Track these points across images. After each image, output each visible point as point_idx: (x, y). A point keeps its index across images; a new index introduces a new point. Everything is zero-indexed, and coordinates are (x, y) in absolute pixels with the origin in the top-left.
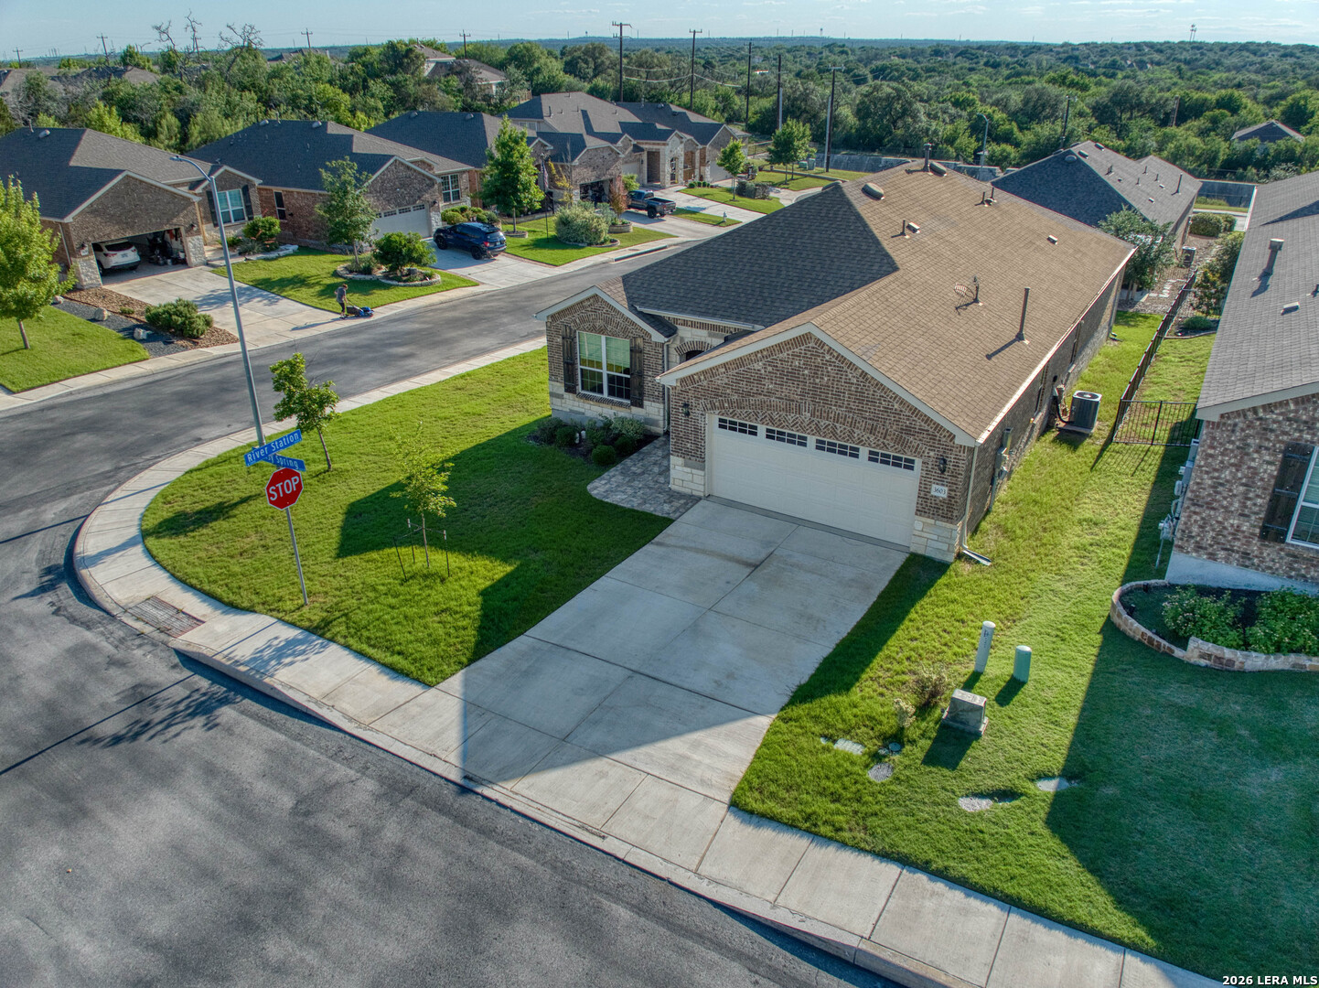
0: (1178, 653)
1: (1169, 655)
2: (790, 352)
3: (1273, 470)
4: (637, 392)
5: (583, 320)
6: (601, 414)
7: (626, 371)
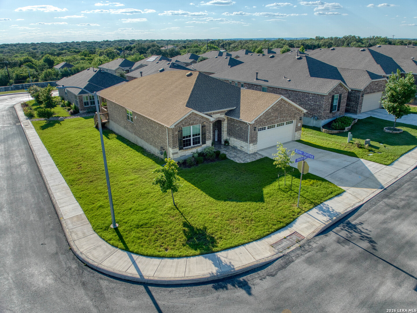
0: (344, 131)
1: (343, 132)
2: (277, 105)
3: (331, 101)
4: (204, 140)
5: (186, 123)
6: (192, 153)
7: (199, 134)
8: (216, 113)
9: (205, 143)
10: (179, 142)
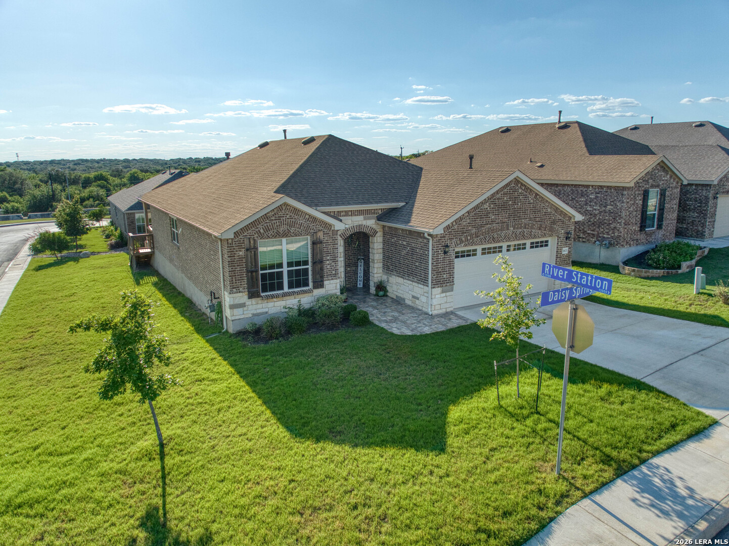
0: (680, 271)
1: (677, 274)
2: (502, 193)
5: (267, 229)
6: (285, 307)
7: (306, 263)
8: (353, 213)
9: (322, 286)
10: (247, 276)
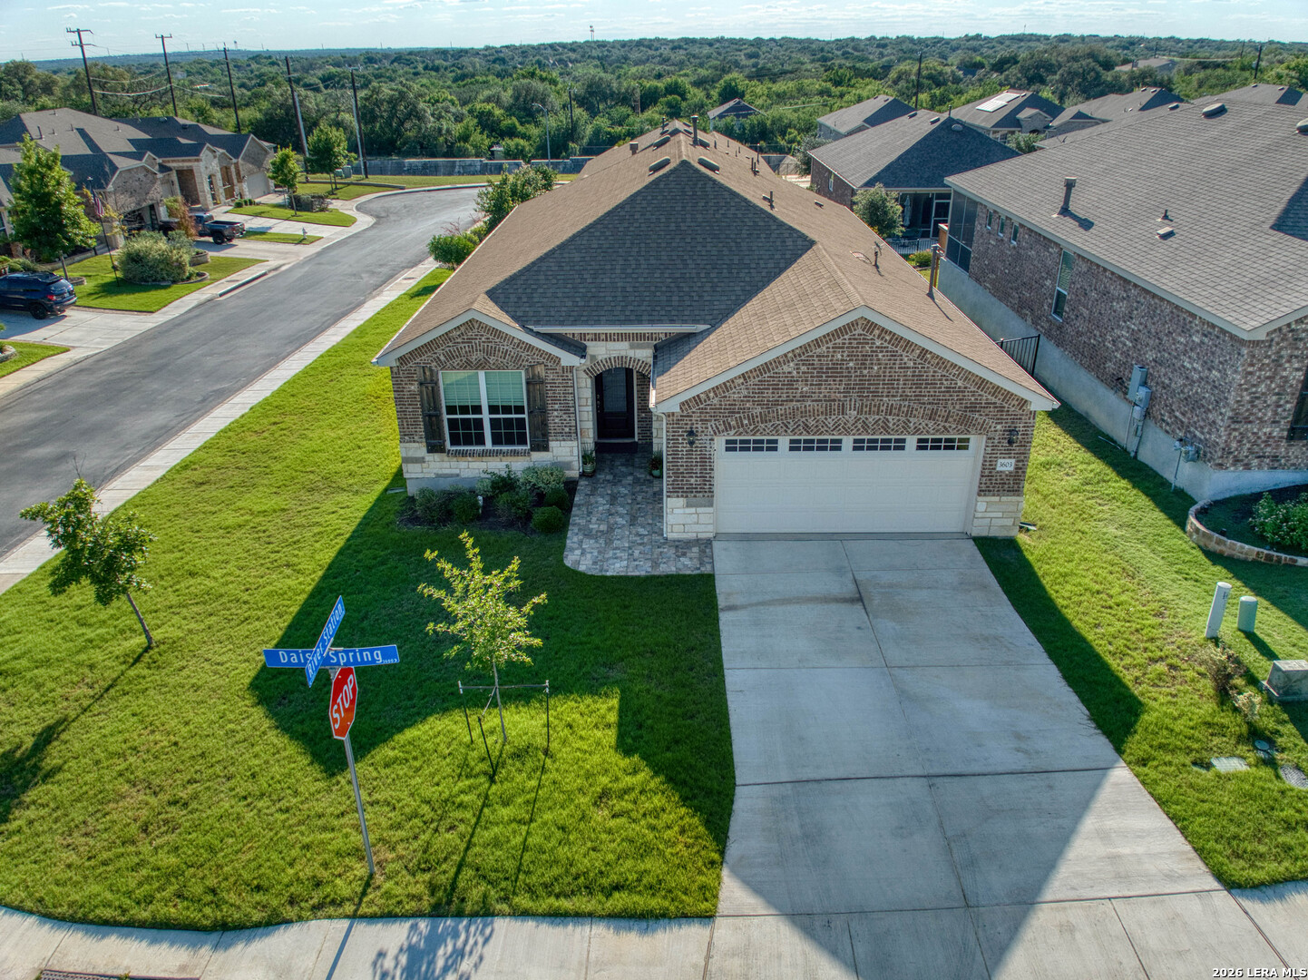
0: (1301, 561)
1: (1291, 566)
2: (830, 345)
4: (539, 433)
5: (450, 356)
6: (485, 472)
7: (519, 410)
8: (609, 337)
9: (546, 449)
10: (424, 421)
